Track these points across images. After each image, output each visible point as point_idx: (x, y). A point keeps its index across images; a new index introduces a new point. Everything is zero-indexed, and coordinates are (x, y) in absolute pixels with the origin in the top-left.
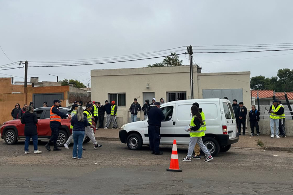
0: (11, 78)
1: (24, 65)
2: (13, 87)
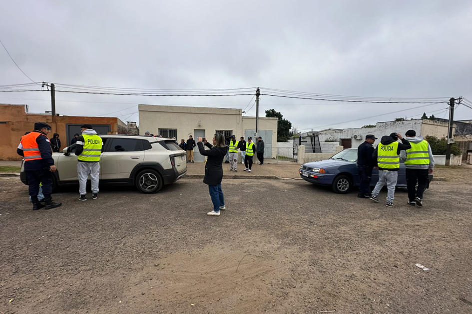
0: (24, 106)
1: (50, 88)
2: (28, 117)
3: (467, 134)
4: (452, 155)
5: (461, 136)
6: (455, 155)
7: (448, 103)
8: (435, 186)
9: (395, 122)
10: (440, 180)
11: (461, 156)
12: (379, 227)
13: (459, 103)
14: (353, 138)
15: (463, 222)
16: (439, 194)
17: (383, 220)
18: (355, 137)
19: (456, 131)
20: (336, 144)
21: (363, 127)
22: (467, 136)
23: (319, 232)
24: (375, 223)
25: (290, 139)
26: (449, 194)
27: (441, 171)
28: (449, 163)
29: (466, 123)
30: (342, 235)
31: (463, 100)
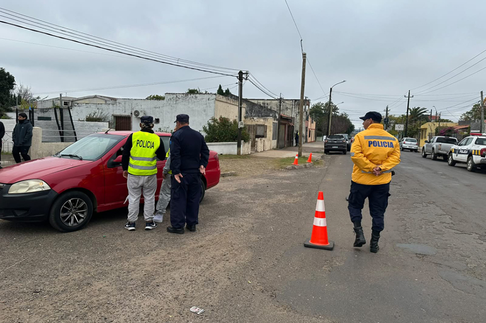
3: (255, 116)
4: (242, 141)
5: (251, 119)
6: (245, 141)
7: (237, 77)
8: (226, 184)
9: (187, 94)
10: (231, 176)
11: (250, 142)
12: (154, 264)
13: (246, 79)
14: (133, 116)
15: (244, 228)
16: (228, 194)
17: (160, 251)
18: (137, 113)
19: (247, 113)
20: (103, 126)
21: (147, 99)
22: (255, 118)
23: (51, 307)
24: (149, 259)
25: (11, 111)
26: (236, 193)
27: (233, 162)
28: (240, 151)
29: (254, 103)
30: (94, 299)
31: (250, 76)
